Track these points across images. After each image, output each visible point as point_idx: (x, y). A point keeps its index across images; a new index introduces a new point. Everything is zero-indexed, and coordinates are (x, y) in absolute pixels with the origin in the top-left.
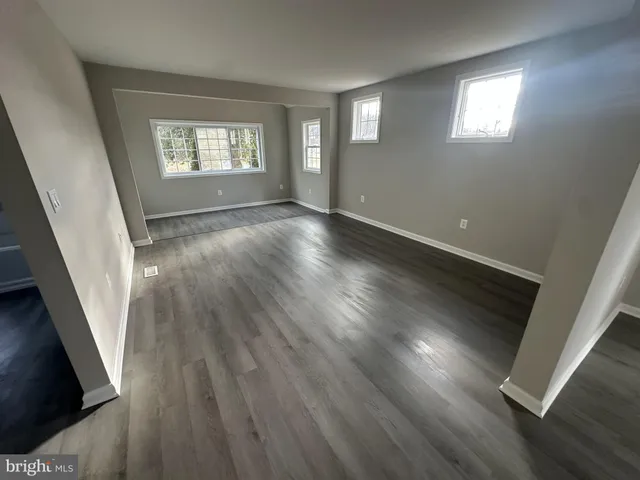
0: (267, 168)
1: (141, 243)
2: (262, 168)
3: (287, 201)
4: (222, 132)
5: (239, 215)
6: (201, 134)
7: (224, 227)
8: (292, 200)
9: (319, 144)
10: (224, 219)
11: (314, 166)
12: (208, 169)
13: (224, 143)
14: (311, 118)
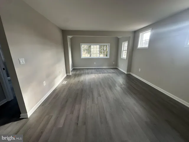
0: (110, 57)
1: (68, 74)
2: (108, 57)
3: (115, 67)
4: (98, 46)
5: (98, 70)
6: (92, 47)
7: (92, 73)
8: (117, 67)
9: (127, 50)
10: (93, 71)
11: (125, 57)
12: (93, 56)
13: (98, 49)
14: (125, 41)
